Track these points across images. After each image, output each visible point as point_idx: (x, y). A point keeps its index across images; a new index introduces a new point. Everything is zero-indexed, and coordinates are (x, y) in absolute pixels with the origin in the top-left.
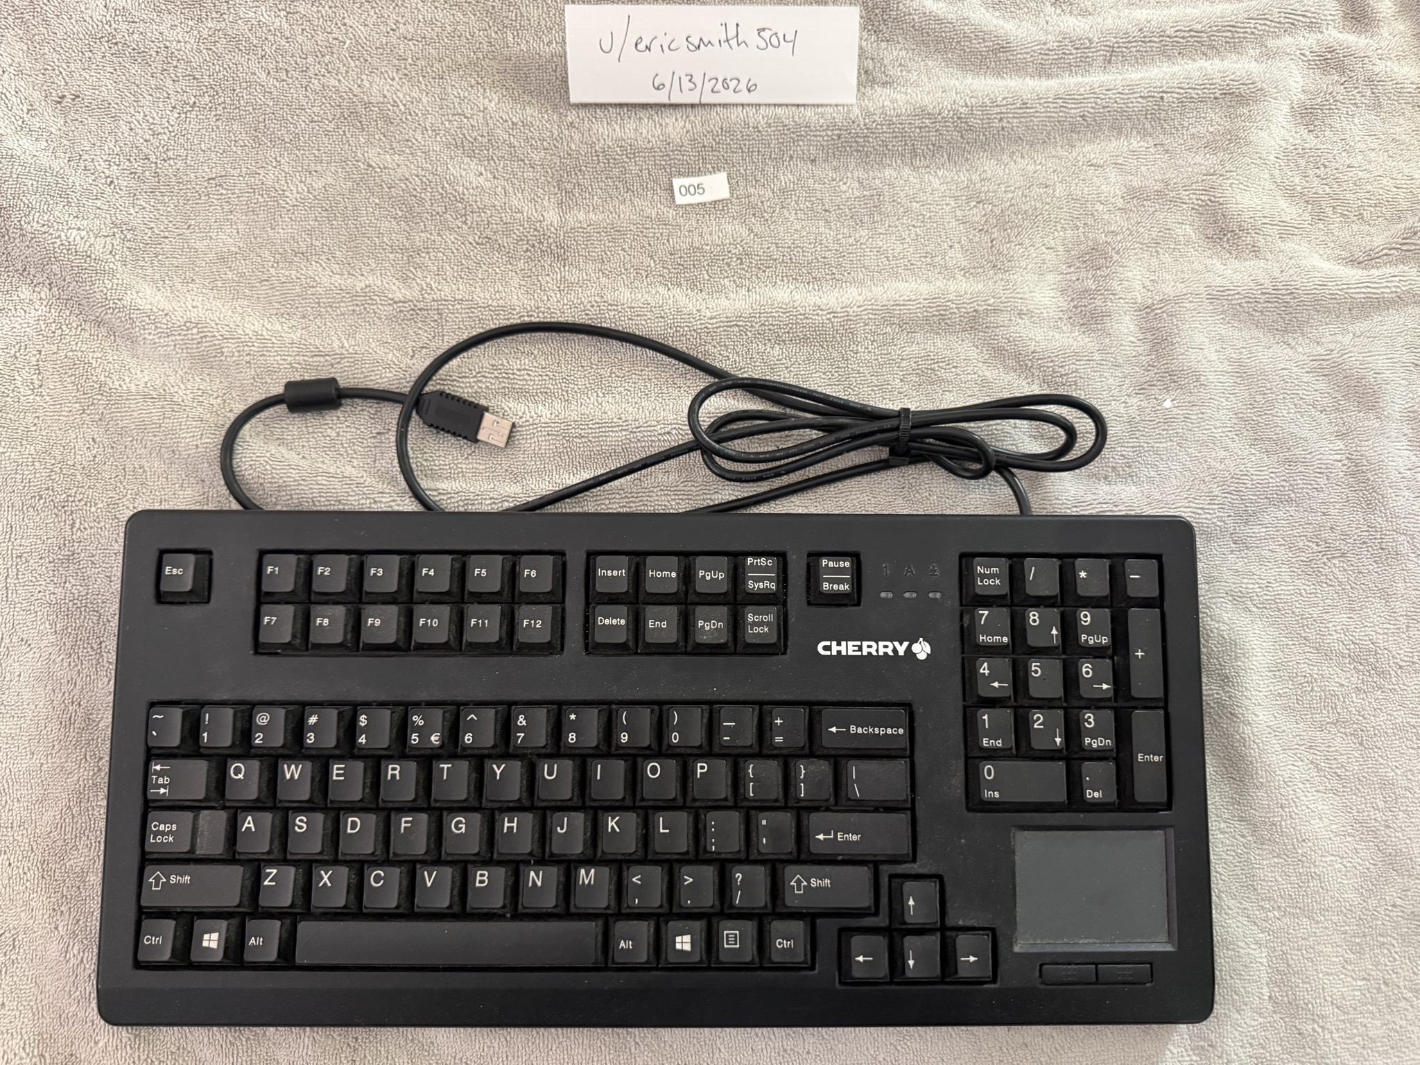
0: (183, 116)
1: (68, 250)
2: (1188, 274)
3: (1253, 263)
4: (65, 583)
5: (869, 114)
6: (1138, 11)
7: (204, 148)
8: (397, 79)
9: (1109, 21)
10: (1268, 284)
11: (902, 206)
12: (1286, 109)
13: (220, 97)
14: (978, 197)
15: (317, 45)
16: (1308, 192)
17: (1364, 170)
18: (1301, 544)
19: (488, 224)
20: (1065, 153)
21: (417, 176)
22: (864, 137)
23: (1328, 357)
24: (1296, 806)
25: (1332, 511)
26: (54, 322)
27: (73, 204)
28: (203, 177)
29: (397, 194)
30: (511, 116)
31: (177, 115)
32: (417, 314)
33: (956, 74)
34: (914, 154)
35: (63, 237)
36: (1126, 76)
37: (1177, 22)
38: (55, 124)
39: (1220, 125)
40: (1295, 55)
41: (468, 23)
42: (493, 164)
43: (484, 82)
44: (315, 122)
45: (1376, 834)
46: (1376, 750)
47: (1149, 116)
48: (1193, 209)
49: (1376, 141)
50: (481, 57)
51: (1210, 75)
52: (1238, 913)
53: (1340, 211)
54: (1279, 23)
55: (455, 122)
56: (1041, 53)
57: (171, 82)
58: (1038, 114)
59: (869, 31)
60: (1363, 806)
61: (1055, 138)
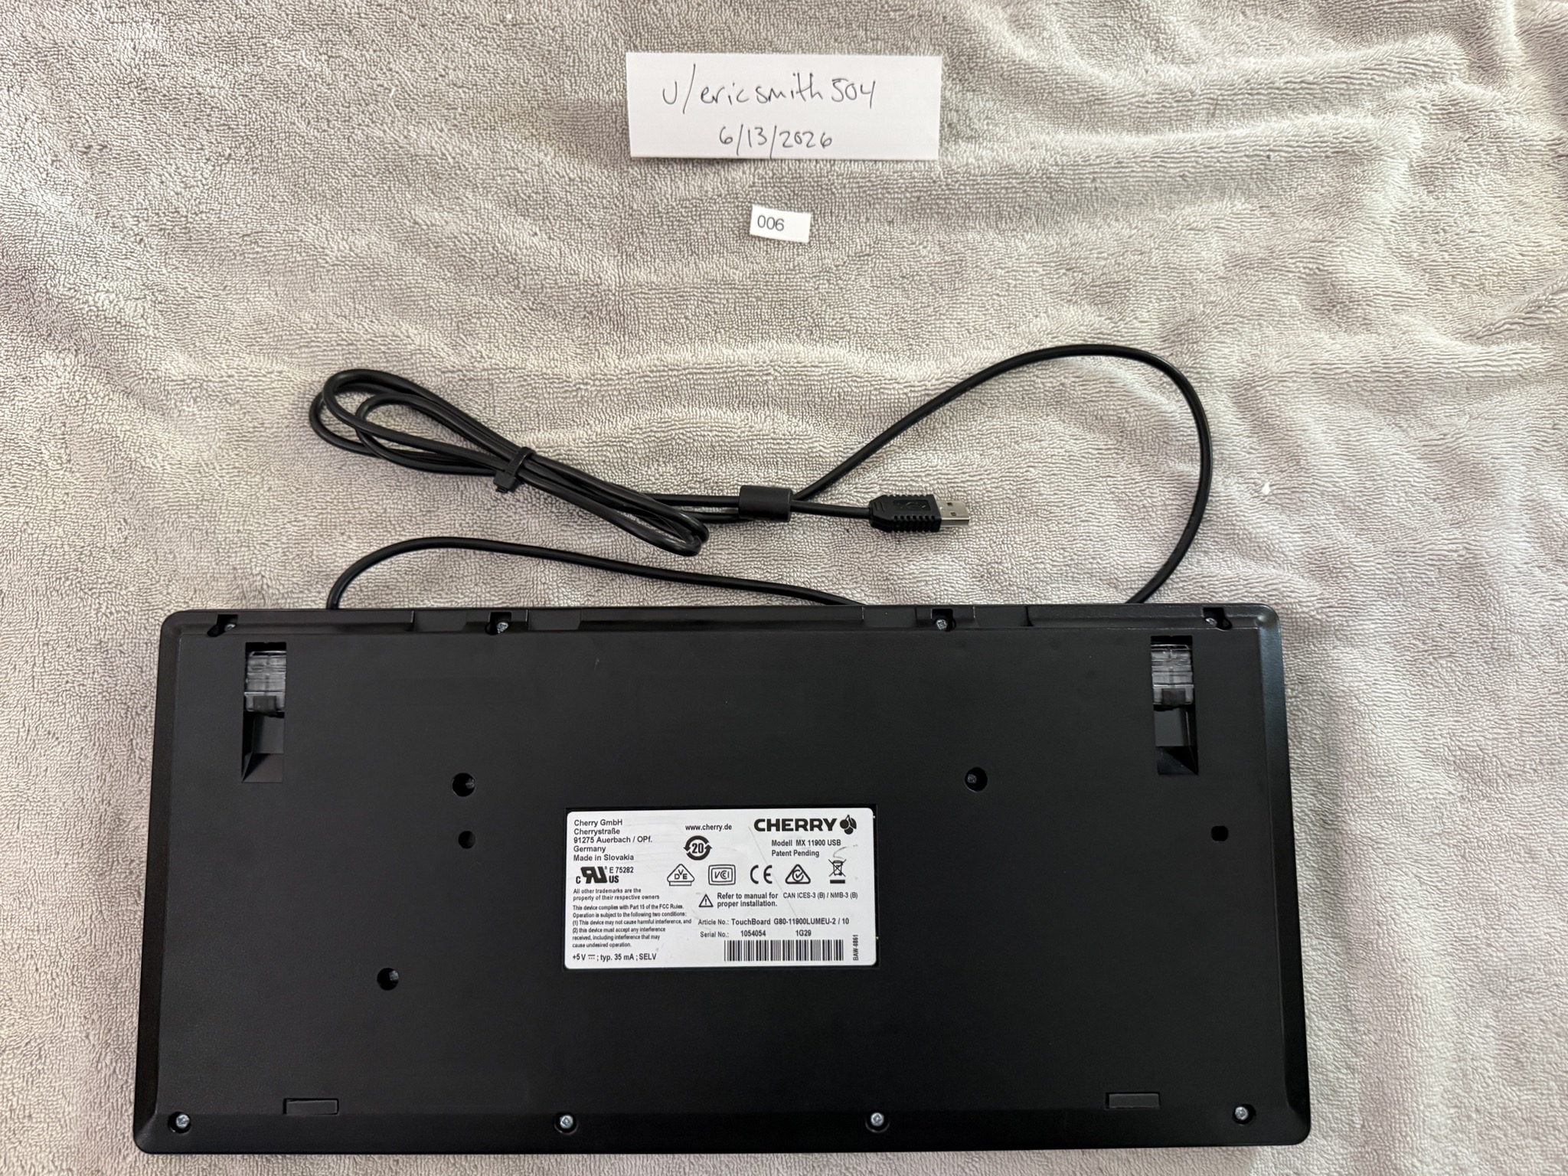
0: (218, 168)
1: (97, 316)
2: (1293, 348)
3: (1363, 337)
4: (93, 673)
5: (950, 171)
6: (1246, 59)
7: (239, 203)
8: (446, 130)
9: (1214, 71)
10: (1379, 361)
11: (986, 273)
12: (1404, 168)
13: (257, 148)
14: (1068, 264)
15: (361, 92)
16: (1426, 259)
17: (1488, 236)
18: (1406, 643)
19: (542, 288)
20: (1163, 216)
21: (467, 234)
22: (945, 199)
23: (1440, 442)
24: (1395, 923)
25: (1442, 607)
26: (79, 391)
27: (101, 264)
28: (238, 234)
29: (444, 254)
30: (568, 171)
31: (211, 168)
32: (467, 384)
33: (1047, 128)
34: (1000, 216)
35: (92, 303)
36: (1230, 132)
37: (1287, 73)
38: (81, 176)
39: (1331, 186)
40: (1415, 109)
41: (523, 69)
42: (548, 224)
43: (539, 134)
44: (358, 176)
45: (1477, 952)
46: (1479, 863)
47: (1254, 176)
48: (1300, 278)
49: (1501, 203)
50: (536, 107)
51: (1321, 132)
52: (1329, 1035)
53: (1460, 281)
54: (1399, 73)
55: (507, 177)
56: (1139, 106)
57: (205, 132)
58: (1134, 174)
59: (954, 79)
60: (1464, 922)
61: (1152, 199)
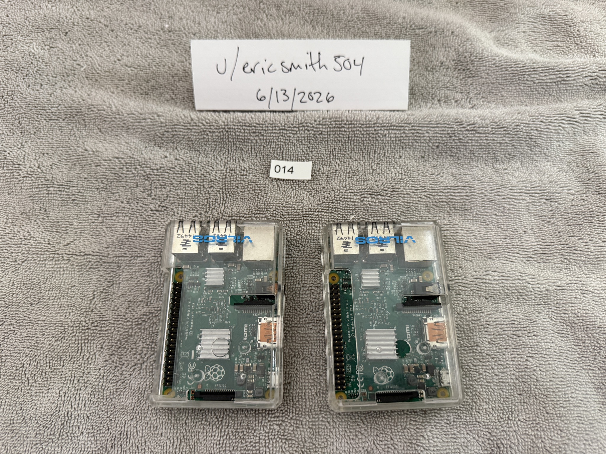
14: (547, 196)
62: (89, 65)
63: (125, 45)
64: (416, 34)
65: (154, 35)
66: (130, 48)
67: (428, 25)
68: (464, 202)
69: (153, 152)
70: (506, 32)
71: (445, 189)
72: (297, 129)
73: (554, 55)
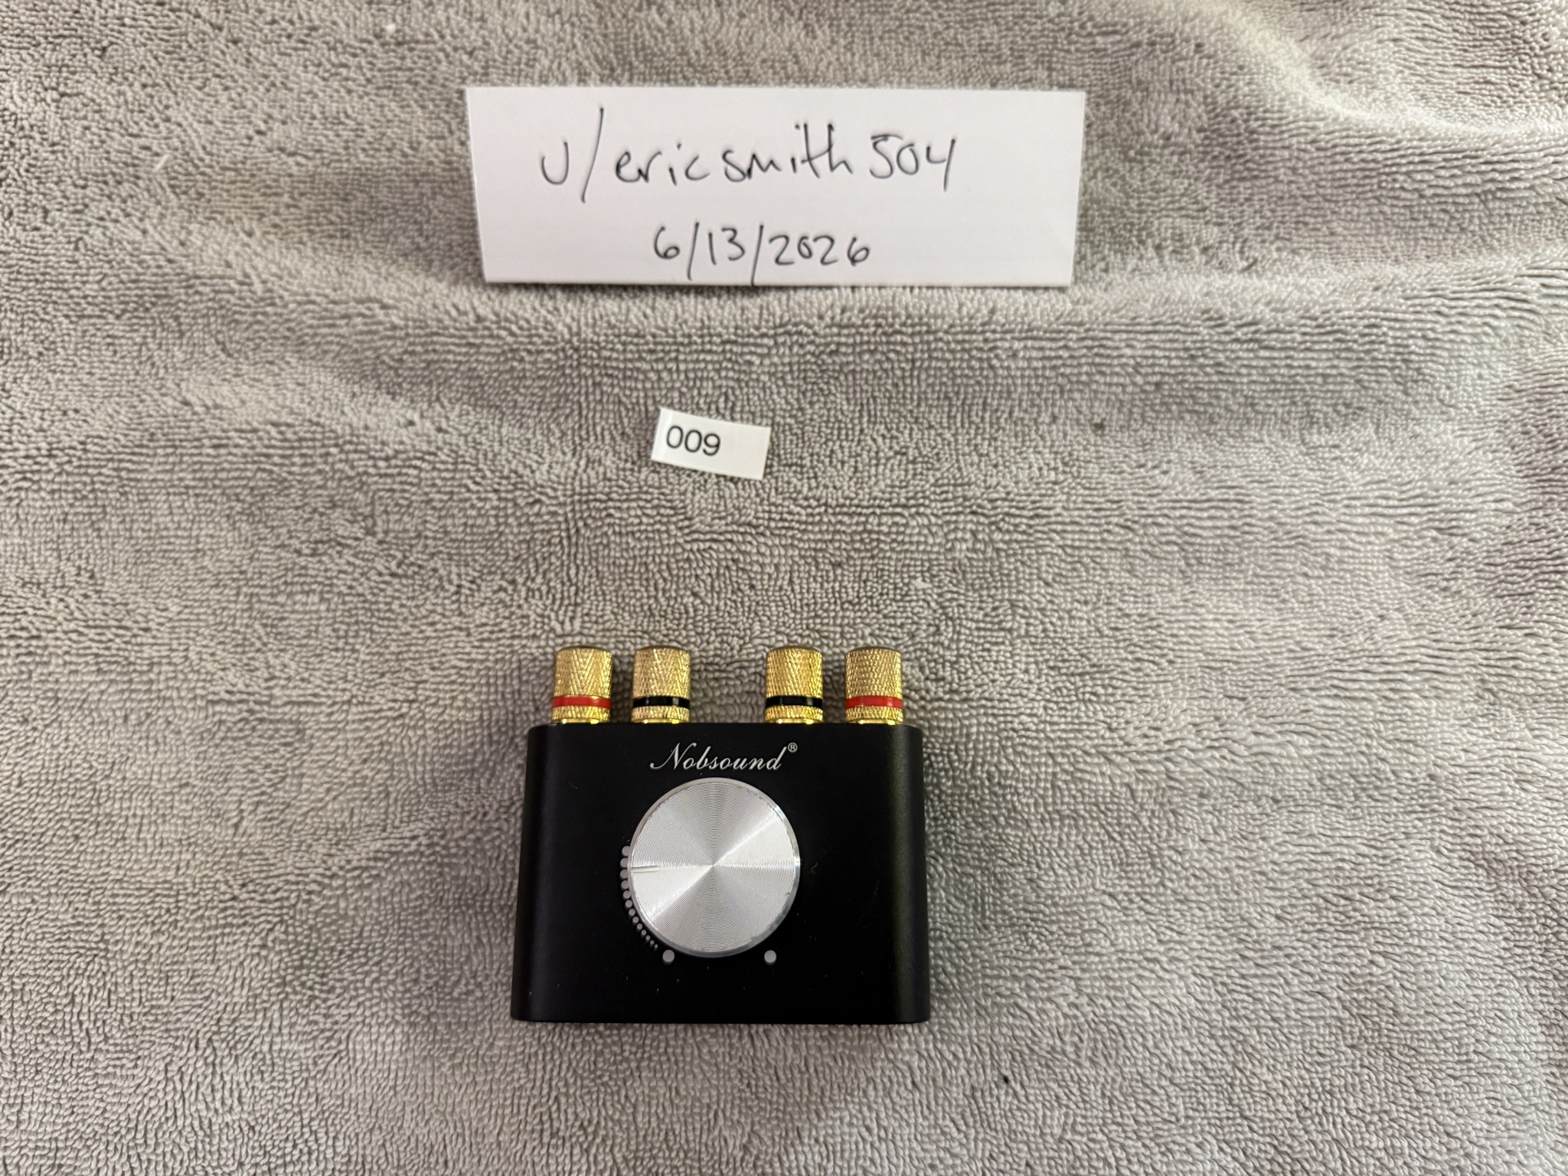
15: (109, 159)
34: (1308, 420)
62: (176, 149)
63: (273, 84)
64: (1097, 51)
65: (355, 55)
66: (289, 95)
67: (1132, 22)
68: (1224, 545)
69: (374, 409)
70: (1346, 40)
71: (1174, 508)
72: (771, 343)
73: (1475, 111)
